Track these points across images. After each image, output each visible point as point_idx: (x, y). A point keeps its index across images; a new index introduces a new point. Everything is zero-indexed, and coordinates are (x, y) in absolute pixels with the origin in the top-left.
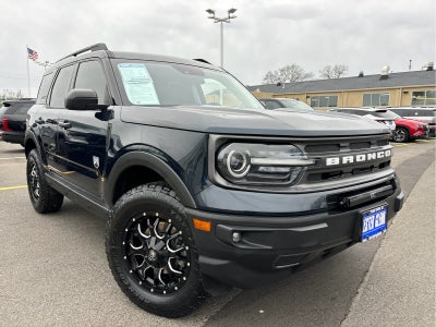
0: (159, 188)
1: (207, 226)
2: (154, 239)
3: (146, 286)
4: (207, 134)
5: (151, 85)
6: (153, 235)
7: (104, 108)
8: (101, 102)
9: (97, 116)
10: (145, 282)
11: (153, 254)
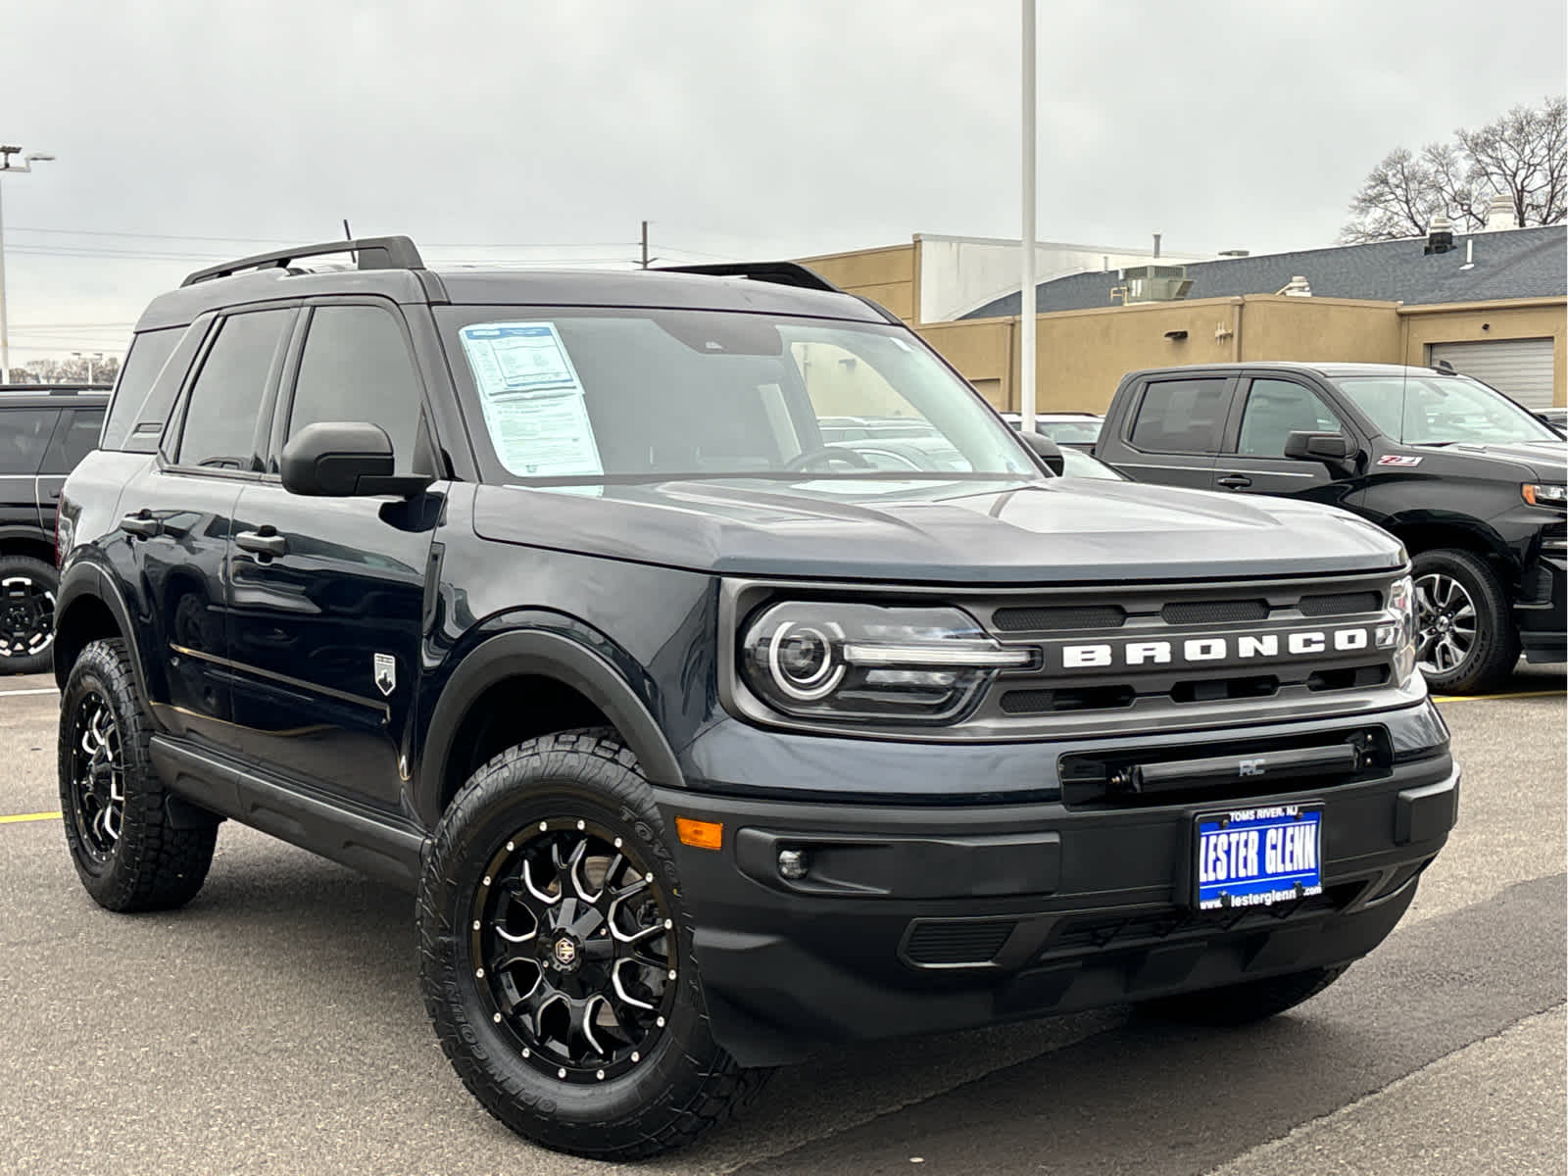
0: (586, 744)
1: (710, 836)
2: (570, 903)
3: (544, 1064)
4: (716, 577)
5: (575, 405)
6: (570, 891)
7: (413, 488)
8: (403, 469)
9: (388, 514)
10: (541, 1049)
11: (567, 950)
